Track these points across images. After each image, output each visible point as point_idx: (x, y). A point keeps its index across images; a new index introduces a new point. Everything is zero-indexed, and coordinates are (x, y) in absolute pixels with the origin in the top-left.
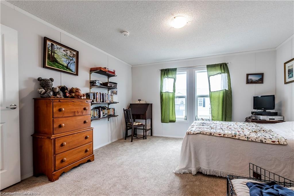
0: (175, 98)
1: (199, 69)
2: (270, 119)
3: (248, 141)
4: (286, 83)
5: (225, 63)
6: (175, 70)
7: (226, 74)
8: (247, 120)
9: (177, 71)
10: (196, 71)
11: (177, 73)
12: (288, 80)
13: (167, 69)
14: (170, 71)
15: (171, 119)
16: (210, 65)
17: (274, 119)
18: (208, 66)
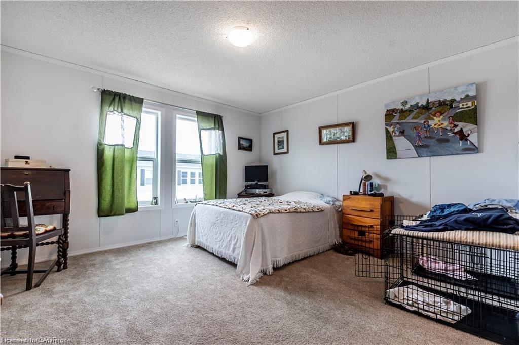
0: (138, 161)
1: (184, 113)
2: (264, 192)
3: (306, 212)
4: (275, 154)
5: (220, 116)
6: (139, 101)
7: (221, 132)
8: (240, 196)
9: (144, 105)
10: (178, 116)
11: (144, 109)
12: (277, 151)
13: (120, 93)
14: (127, 101)
15: (127, 205)
16: (201, 112)
17: (266, 192)
18: (199, 114)
